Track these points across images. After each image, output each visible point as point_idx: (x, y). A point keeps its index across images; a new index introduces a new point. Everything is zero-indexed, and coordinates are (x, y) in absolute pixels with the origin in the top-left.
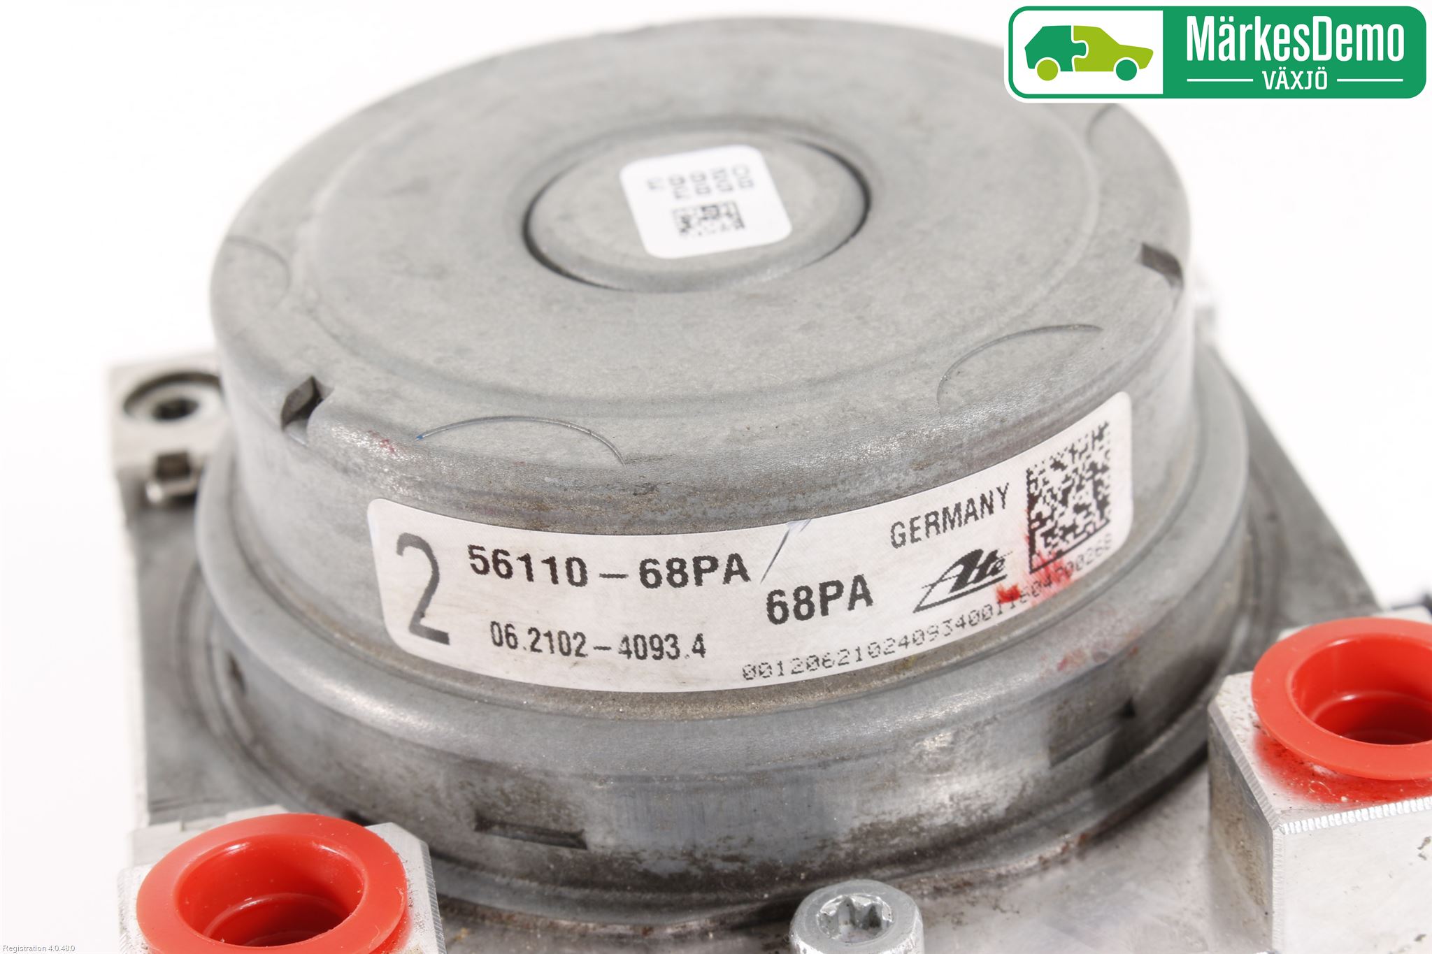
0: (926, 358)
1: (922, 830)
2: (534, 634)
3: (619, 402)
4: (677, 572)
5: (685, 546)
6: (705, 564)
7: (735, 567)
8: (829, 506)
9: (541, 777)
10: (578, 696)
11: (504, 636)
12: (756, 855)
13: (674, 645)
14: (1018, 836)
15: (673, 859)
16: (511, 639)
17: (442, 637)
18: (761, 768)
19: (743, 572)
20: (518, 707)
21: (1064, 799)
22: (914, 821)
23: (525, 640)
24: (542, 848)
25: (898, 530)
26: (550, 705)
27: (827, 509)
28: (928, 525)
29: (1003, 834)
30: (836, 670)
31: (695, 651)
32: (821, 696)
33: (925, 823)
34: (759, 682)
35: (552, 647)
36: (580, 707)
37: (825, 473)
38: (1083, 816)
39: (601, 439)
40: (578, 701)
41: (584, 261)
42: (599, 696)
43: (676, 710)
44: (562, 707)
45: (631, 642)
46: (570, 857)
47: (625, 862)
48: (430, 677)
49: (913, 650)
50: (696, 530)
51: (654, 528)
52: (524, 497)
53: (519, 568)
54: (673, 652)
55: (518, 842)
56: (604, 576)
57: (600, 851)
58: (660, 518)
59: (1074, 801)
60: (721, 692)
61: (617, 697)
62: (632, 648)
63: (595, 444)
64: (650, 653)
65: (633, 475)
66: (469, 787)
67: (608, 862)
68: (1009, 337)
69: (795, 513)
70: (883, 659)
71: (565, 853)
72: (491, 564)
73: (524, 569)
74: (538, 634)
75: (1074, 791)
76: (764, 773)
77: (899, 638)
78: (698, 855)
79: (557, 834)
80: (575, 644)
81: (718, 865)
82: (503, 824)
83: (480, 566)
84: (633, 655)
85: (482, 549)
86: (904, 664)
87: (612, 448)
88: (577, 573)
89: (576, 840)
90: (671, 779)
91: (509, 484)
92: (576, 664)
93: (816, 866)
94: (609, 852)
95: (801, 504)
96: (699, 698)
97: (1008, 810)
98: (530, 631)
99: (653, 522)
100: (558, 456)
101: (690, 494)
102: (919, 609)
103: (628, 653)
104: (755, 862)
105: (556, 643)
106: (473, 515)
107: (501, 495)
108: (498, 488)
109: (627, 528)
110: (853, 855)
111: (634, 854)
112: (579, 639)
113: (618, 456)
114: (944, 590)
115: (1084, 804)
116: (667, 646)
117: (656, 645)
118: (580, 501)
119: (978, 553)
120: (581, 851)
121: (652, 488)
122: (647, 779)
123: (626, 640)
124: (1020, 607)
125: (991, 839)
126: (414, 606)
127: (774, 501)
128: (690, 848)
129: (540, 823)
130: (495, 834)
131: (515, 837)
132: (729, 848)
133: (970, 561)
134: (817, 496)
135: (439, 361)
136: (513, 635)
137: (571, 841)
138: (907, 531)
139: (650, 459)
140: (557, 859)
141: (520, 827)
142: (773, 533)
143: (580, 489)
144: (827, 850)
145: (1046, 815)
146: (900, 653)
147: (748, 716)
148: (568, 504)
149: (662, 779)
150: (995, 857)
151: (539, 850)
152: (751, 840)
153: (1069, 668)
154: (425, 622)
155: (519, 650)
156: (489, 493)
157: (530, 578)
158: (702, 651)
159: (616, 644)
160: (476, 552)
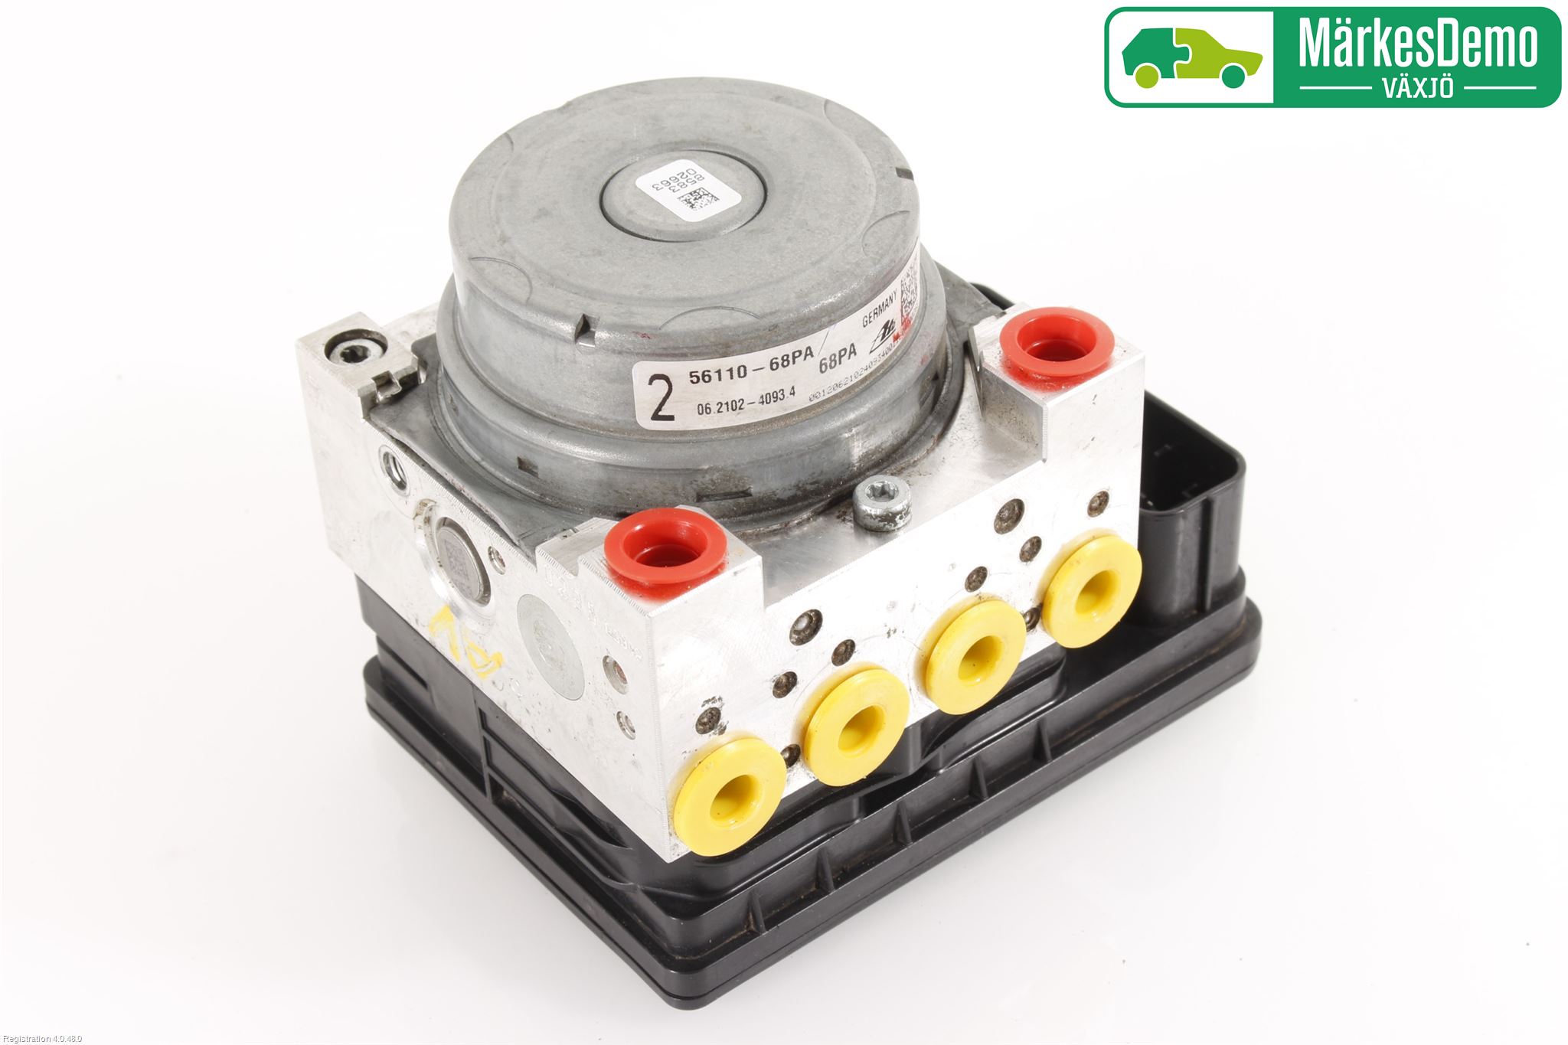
0: (850, 241)
1: (882, 449)
2: (720, 405)
3: (738, 292)
4: (786, 361)
5: (788, 348)
6: (797, 354)
7: (808, 352)
8: (843, 316)
9: (733, 468)
10: (738, 428)
11: (704, 409)
12: (823, 478)
13: (782, 394)
14: (914, 443)
15: (790, 490)
16: (708, 410)
17: (671, 418)
18: (828, 438)
19: (811, 354)
20: (712, 440)
21: (924, 423)
22: (880, 447)
23: (714, 408)
24: (731, 501)
25: (866, 319)
26: (726, 436)
27: (842, 317)
28: (875, 314)
29: (908, 444)
30: (844, 387)
31: (791, 394)
32: (838, 401)
33: (883, 447)
34: (816, 401)
35: (728, 408)
36: (739, 433)
37: (841, 302)
38: (935, 427)
39: (739, 310)
40: (738, 431)
41: (659, 232)
42: (748, 426)
43: (783, 423)
44: (731, 435)
45: (764, 397)
46: (744, 501)
47: (769, 497)
48: (661, 438)
49: (869, 371)
50: (794, 340)
51: (776, 344)
52: (720, 344)
53: (715, 376)
54: (782, 397)
55: (718, 502)
56: (754, 370)
57: (758, 495)
58: (779, 338)
59: (927, 423)
60: (800, 410)
61: (755, 424)
62: (765, 400)
63: (740, 314)
64: (772, 400)
65: (766, 322)
66: (695, 483)
67: (761, 500)
68: (874, 224)
69: (832, 322)
70: (860, 378)
71: (741, 500)
72: (701, 378)
73: (717, 376)
74: (722, 404)
75: (926, 419)
76: (828, 440)
77: (864, 367)
78: (800, 485)
79: (736, 493)
80: (739, 405)
81: (809, 487)
82: (707, 496)
83: (695, 379)
84: (765, 403)
85: (697, 372)
86: (866, 379)
87: (749, 313)
88: (742, 372)
89: (746, 494)
90: (791, 453)
91: (712, 340)
92: (739, 413)
93: (846, 477)
94: (762, 494)
95: (833, 318)
96: (791, 415)
97: (909, 432)
98: (718, 404)
99: (776, 341)
100: (727, 322)
101: (792, 325)
102: (871, 352)
103: (763, 402)
104: (823, 482)
105: (730, 407)
106: (694, 357)
107: (708, 346)
108: (707, 343)
109: (765, 347)
110: (859, 468)
111: (773, 492)
112: (741, 401)
113: (756, 316)
114: (878, 341)
115: (932, 422)
116: (780, 396)
117: (775, 396)
118: (746, 339)
119: (888, 322)
120: (750, 497)
121: (776, 326)
122: (781, 456)
123: (762, 397)
124: (900, 341)
125: (905, 447)
126: (656, 407)
127: (823, 319)
128: (797, 483)
129: (728, 490)
130: (705, 501)
131: (716, 500)
132: (813, 478)
133: (886, 327)
134: (839, 313)
135: (640, 293)
136: (709, 408)
137: (742, 495)
138: (868, 319)
139: (771, 314)
140: (738, 505)
141: (716, 495)
142: (822, 334)
143: (746, 334)
144: (851, 468)
145: (921, 431)
146: (866, 373)
147: (813, 418)
148: (740, 342)
149: (787, 455)
150: (912, 454)
151: (729, 503)
152: (822, 472)
153: (924, 363)
154: (660, 413)
155: (712, 414)
156: (702, 346)
157: (720, 379)
158: (794, 394)
159: (758, 399)
160: (693, 374)
